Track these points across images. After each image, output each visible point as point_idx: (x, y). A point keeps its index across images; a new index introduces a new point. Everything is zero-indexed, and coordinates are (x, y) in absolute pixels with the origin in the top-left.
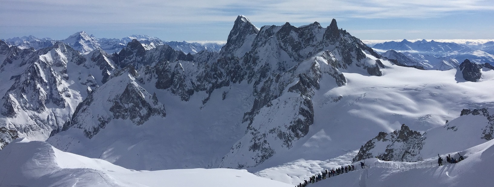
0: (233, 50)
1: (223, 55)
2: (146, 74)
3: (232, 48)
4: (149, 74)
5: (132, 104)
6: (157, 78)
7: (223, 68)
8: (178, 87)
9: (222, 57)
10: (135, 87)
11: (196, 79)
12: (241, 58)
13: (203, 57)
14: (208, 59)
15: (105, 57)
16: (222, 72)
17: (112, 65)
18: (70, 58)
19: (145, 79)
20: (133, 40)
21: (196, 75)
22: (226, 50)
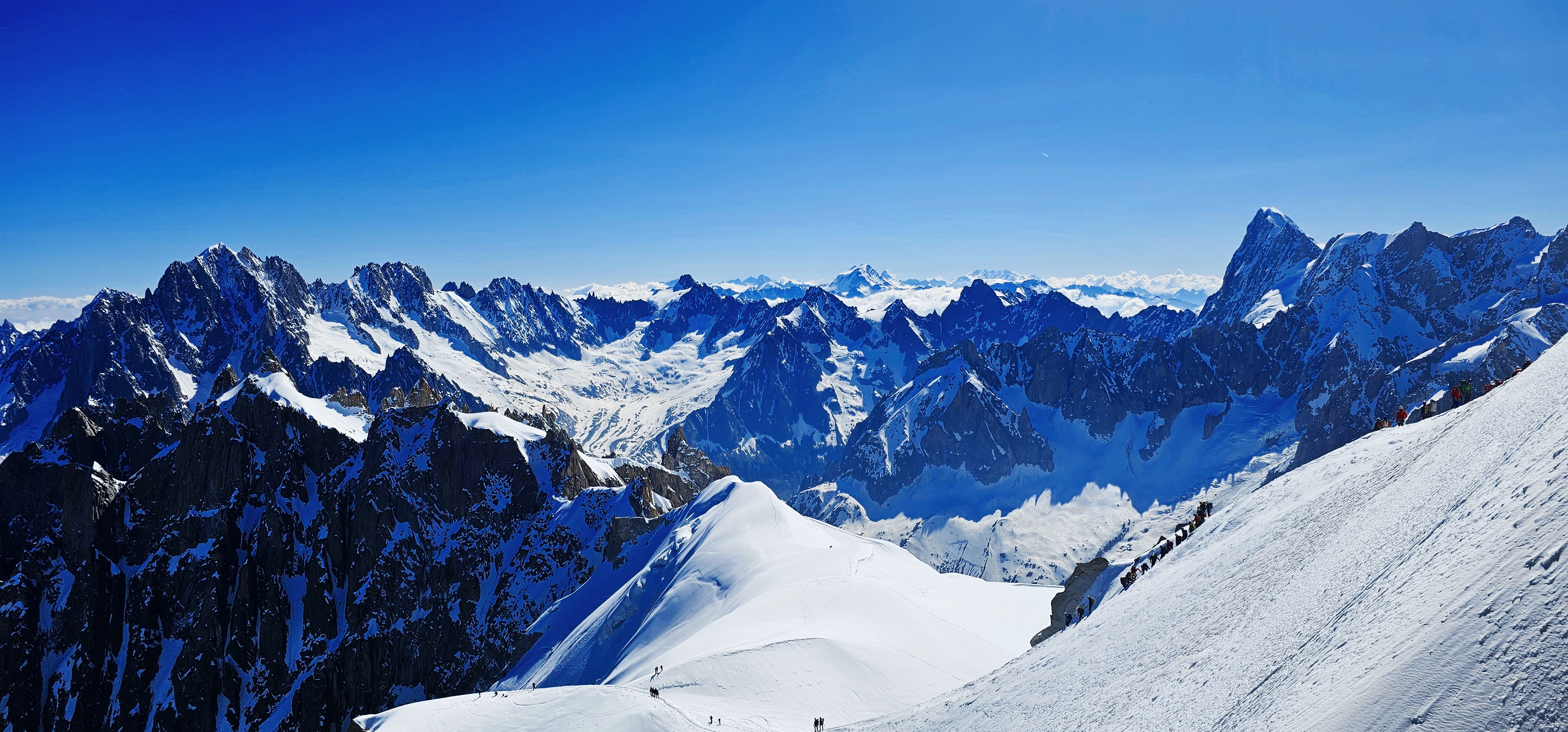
4: (1011, 364)
5: (971, 432)
6: (1032, 372)
7: (1208, 353)
8: (1083, 397)
9: (1208, 323)
10: (979, 393)
11: (1133, 380)
12: (1264, 327)
13: (1155, 324)
14: (1168, 329)
15: (911, 323)
16: (1204, 363)
17: (925, 341)
18: (838, 323)
19: (1001, 375)
20: (975, 281)
21: (1132, 368)
22: (1220, 305)
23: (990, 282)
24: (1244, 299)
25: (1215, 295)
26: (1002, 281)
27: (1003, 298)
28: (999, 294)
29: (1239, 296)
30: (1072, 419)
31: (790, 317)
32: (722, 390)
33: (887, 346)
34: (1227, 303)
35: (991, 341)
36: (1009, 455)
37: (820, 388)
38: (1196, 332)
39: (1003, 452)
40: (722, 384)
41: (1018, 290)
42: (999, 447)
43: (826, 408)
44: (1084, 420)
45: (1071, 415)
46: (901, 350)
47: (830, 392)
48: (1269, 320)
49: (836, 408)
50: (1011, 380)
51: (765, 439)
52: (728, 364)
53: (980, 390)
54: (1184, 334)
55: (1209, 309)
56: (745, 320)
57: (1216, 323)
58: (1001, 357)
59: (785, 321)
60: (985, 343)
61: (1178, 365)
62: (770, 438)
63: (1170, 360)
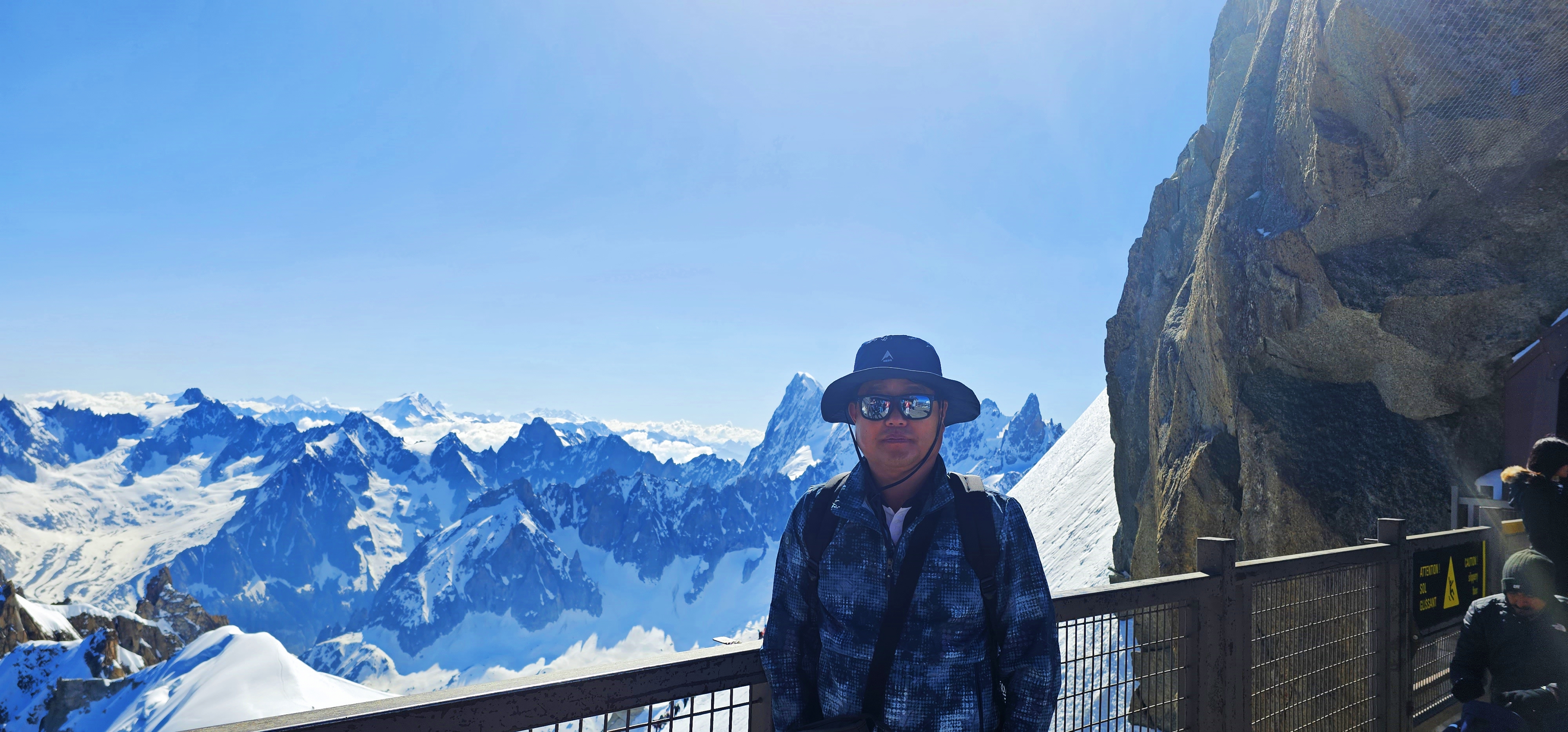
0: (776, 458)
1: (752, 469)
2: (558, 503)
3: (775, 453)
4: (567, 505)
5: (520, 576)
6: (587, 514)
7: (749, 500)
8: (635, 540)
9: (751, 473)
10: (531, 534)
11: (683, 524)
12: (797, 480)
13: (705, 472)
14: (715, 477)
15: (464, 457)
16: (746, 511)
17: (478, 477)
18: (381, 454)
19: (555, 515)
20: (535, 419)
21: (682, 512)
22: (762, 456)
23: (550, 421)
24: (781, 453)
25: (758, 447)
26: (562, 421)
27: (564, 438)
28: (559, 433)
29: (777, 450)
30: (623, 562)
31: (322, 444)
32: (228, 524)
33: (435, 481)
34: (767, 456)
35: (547, 480)
36: (558, 600)
37: (352, 525)
38: (740, 481)
39: (551, 596)
40: (228, 518)
41: (579, 431)
42: (548, 591)
43: (357, 548)
44: (635, 564)
45: (623, 558)
46: (451, 486)
47: (364, 530)
48: (801, 473)
49: (369, 548)
50: (565, 521)
51: (278, 583)
52: (238, 494)
53: (533, 531)
54: (729, 482)
55: (752, 460)
56: (265, 445)
57: (758, 473)
58: (557, 498)
59: (317, 449)
60: (542, 483)
61: (724, 511)
62: (285, 582)
63: (717, 507)
